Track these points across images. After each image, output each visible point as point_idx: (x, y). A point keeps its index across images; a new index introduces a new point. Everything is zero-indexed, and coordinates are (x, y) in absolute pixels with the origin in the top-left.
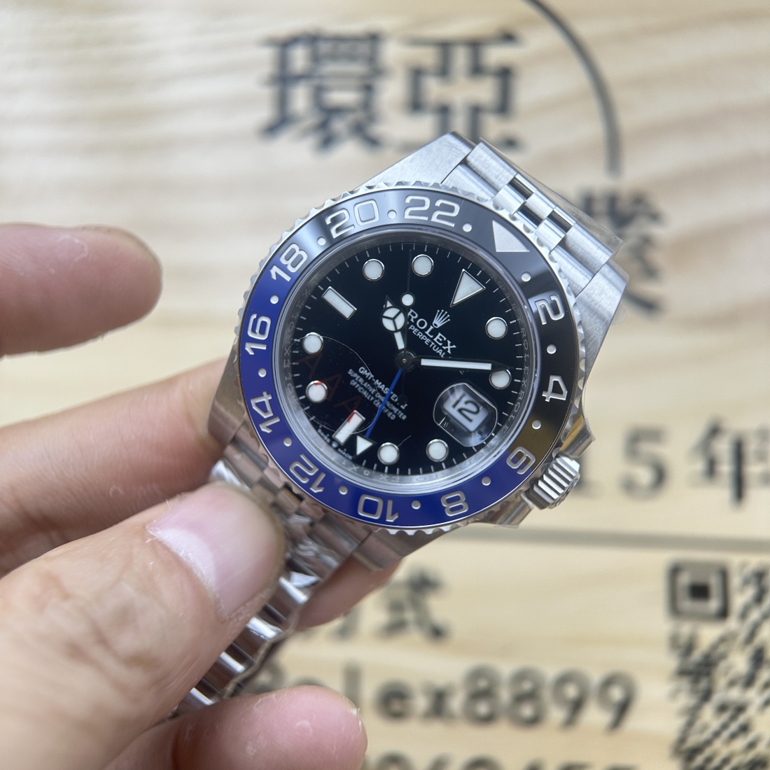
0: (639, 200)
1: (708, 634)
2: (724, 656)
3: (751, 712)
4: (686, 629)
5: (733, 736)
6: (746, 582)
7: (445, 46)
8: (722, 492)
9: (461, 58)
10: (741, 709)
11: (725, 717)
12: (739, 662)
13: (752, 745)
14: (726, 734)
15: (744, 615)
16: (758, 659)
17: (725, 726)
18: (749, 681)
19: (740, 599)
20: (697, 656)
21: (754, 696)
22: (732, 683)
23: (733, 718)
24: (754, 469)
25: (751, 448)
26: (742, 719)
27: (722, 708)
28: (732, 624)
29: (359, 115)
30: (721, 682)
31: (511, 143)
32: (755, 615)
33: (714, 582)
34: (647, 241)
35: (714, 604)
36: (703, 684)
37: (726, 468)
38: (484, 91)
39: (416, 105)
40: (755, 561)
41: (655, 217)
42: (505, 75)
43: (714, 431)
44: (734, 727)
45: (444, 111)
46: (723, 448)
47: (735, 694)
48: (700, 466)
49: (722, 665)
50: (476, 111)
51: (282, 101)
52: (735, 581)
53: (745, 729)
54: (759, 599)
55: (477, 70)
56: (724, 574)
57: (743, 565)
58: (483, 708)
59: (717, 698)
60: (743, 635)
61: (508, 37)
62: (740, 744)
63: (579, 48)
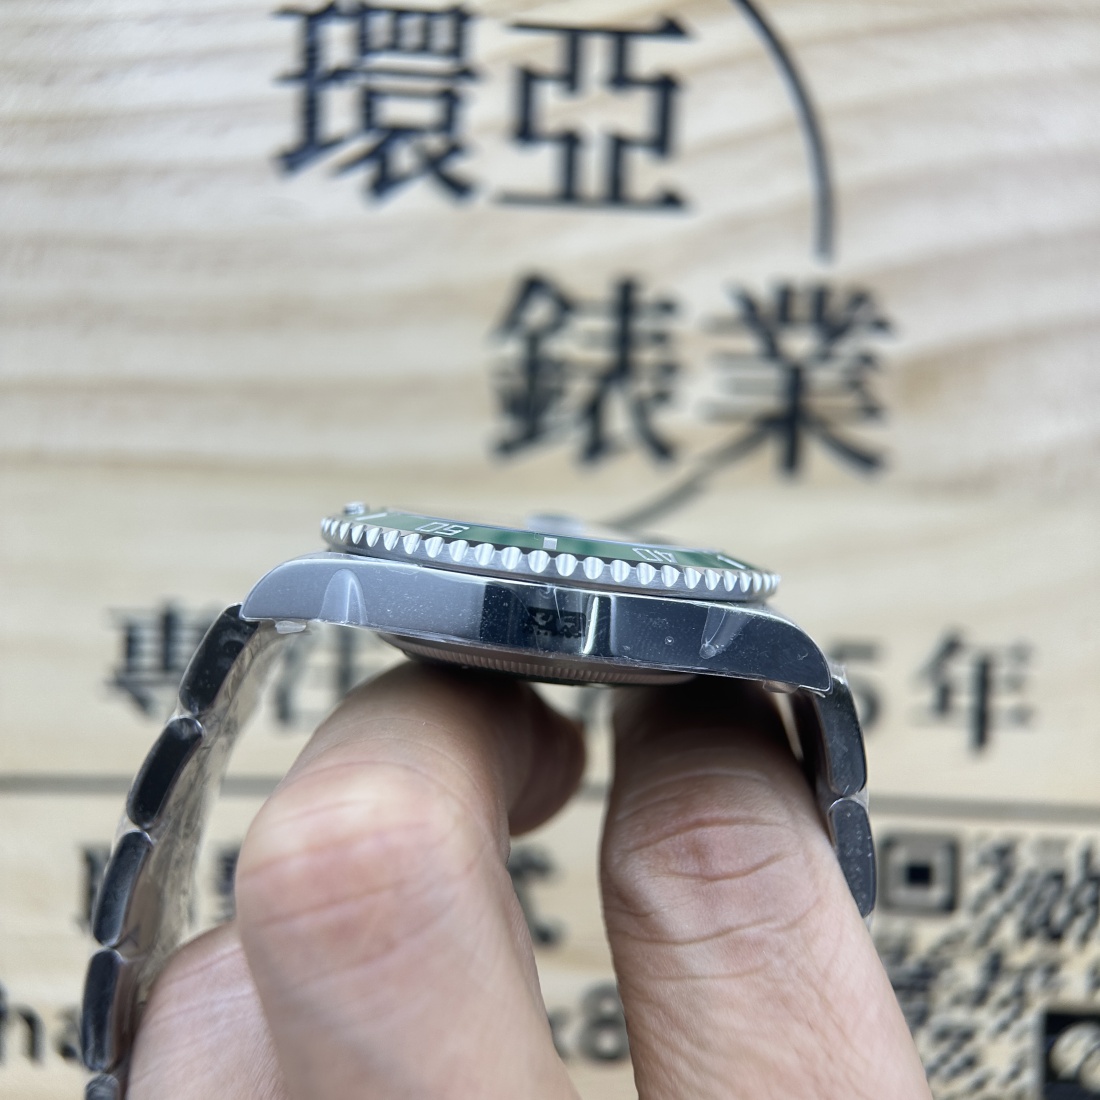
0: (860, 299)
1: (928, 934)
2: (946, 964)
3: (981, 1040)
4: (898, 926)
5: (956, 1073)
6: (984, 861)
7: (574, 37)
8: (956, 735)
9: (597, 57)
10: (967, 1035)
11: (945, 1047)
12: (968, 972)
13: (980, 1085)
14: (945, 1070)
15: (978, 907)
16: (995, 967)
17: (944, 1060)
18: (980, 998)
19: (975, 884)
20: (911, 964)
21: (986, 1018)
22: (957, 1001)
23: (956, 1048)
24: (1003, 702)
25: (1002, 671)
26: (968, 1049)
27: (943, 1035)
28: (961, 920)
29: (434, 143)
30: (942, 997)
31: (671, 201)
32: (994, 907)
33: (939, 861)
34: (867, 360)
35: (937, 893)
36: (917, 1002)
37: (964, 700)
38: (634, 114)
39: (525, 132)
40: (997, 831)
41: (881, 325)
42: (666, 86)
43: (951, 647)
44: (957, 1060)
45: (571, 142)
46: (962, 671)
47: (960, 1016)
48: (927, 696)
49: (945, 975)
50: (619, 145)
51: (311, 112)
52: (970, 859)
53: (971, 1063)
54: (999, 886)
55: (621, 79)
56: (953, 849)
57: (982, 838)
58: (608, 1042)
59: (938, 1020)
60: (973, 936)
61: (671, 29)
62: (964, 1082)
63: (779, 50)
